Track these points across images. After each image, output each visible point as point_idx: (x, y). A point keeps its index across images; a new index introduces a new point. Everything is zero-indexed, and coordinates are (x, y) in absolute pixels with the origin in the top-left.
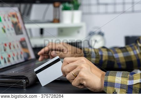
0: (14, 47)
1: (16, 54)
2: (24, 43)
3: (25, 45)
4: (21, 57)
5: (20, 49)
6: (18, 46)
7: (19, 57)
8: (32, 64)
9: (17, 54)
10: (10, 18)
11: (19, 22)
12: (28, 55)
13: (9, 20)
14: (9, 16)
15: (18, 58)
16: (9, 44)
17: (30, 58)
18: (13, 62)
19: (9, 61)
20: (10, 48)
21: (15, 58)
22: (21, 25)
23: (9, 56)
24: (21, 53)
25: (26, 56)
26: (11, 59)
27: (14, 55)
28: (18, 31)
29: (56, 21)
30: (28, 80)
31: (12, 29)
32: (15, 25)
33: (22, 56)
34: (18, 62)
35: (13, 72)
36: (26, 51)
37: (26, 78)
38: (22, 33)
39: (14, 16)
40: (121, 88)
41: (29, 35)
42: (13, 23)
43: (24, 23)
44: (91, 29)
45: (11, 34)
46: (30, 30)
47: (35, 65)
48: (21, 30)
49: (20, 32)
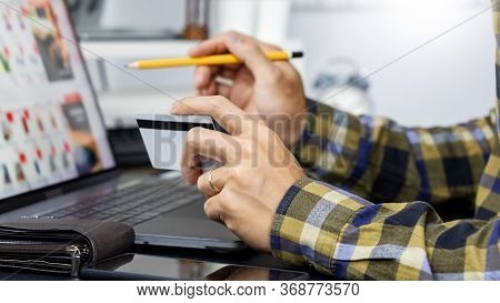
0: (41, 126)
1: (46, 152)
2: (75, 112)
3: (80, 119)
4: (66, 164)
5: (62, 135)
6: (54, 123)
7: (58, 161)
8: (106, 189)
9: (50, 151)
10: (26, 21)
11: (59, 35)
12: (92, 155)
13: (23, 26)
14: (25, 12)
15: (53, 167)
16: (23, 115)
17: (96, 169)
18: (34, 182)
19: (21, 176)
20: (26, 129)
21: (44, 165)
22: (66, 46)
23: (23, 158)
24: (67, 147)
25: (82, 158)
26: (28, 169)
27: (39, 154)
28: (56, 67)
29: (194, 33)
30: (89, 246)
31: (33, 60)
32: (45, 44)
33: (71, 158)
34: (52, 180)
35: (33, 217)
37: (82, 241)
38: (69, 76)
39: (41, 12)
41: (97, 84)
42: (37, 37)
43: (78, 39)
44: (323, 66)
45: (29, 79)
46: (101, 63)
47: (115, 192)
48: (66, 65)
49: (62, 73)
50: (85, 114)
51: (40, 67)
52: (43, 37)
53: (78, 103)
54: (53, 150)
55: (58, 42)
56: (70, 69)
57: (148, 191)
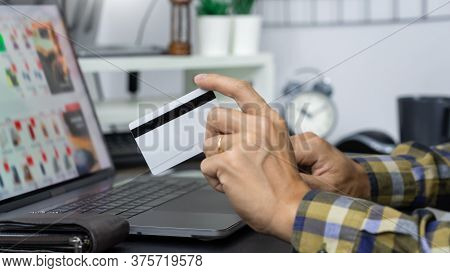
0: (45, 132)
1: (50, 156)
2: (75, 120)
3: (79, 126)
4: (68, 165)
5: (63, 140)
6: (57, 130)
7: (61, 163)
8: (104, 187)
9: (53, 154)
10: (31, 40)
11: (60, 52)
12: (91, 158)
13: (28, 46)
14: (29, 33)
15: (57, 168)
16: (29, 123)
17: (94, 169)
18: (40, 181)
19: (29, 177)
20: (33, 135)
21: (49, 167)
22: (66, 61)
23: (30, 160)
24: (68, 150)
25: (82, 160)
26: (35, 170)
27: (44, 157)
28: (57, 81)
30: (90, 237)
31: (38, 75)
32: (48, 61)
33: (72, 160)
34: (56, 180)
36: (84, 144)
38: (70, 89)
39: (43, 33)
40: (342, 237)
41: (94, 95)
42: (40, 54)
43: (76, 57)
44: (291, 76)
45: (34, 90)
46: (96, 76)
47: (111, 188)
48: (66, 78)
49: (62, 85)
50: (84, 121)
51: (44, 82)
52: (46, 54)
53: (78, 112)
54: (56, 153)
55: (59, 59)
56: (70, 81)
57: (140, 188)
